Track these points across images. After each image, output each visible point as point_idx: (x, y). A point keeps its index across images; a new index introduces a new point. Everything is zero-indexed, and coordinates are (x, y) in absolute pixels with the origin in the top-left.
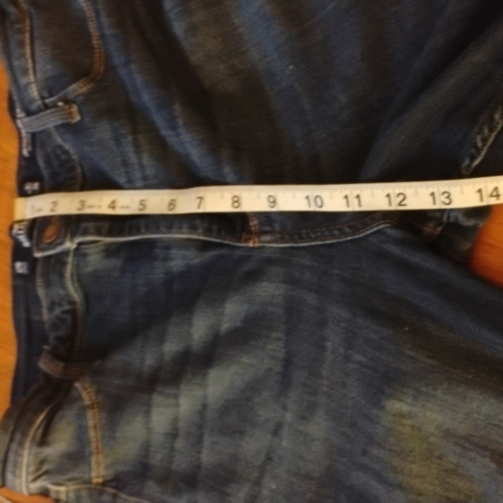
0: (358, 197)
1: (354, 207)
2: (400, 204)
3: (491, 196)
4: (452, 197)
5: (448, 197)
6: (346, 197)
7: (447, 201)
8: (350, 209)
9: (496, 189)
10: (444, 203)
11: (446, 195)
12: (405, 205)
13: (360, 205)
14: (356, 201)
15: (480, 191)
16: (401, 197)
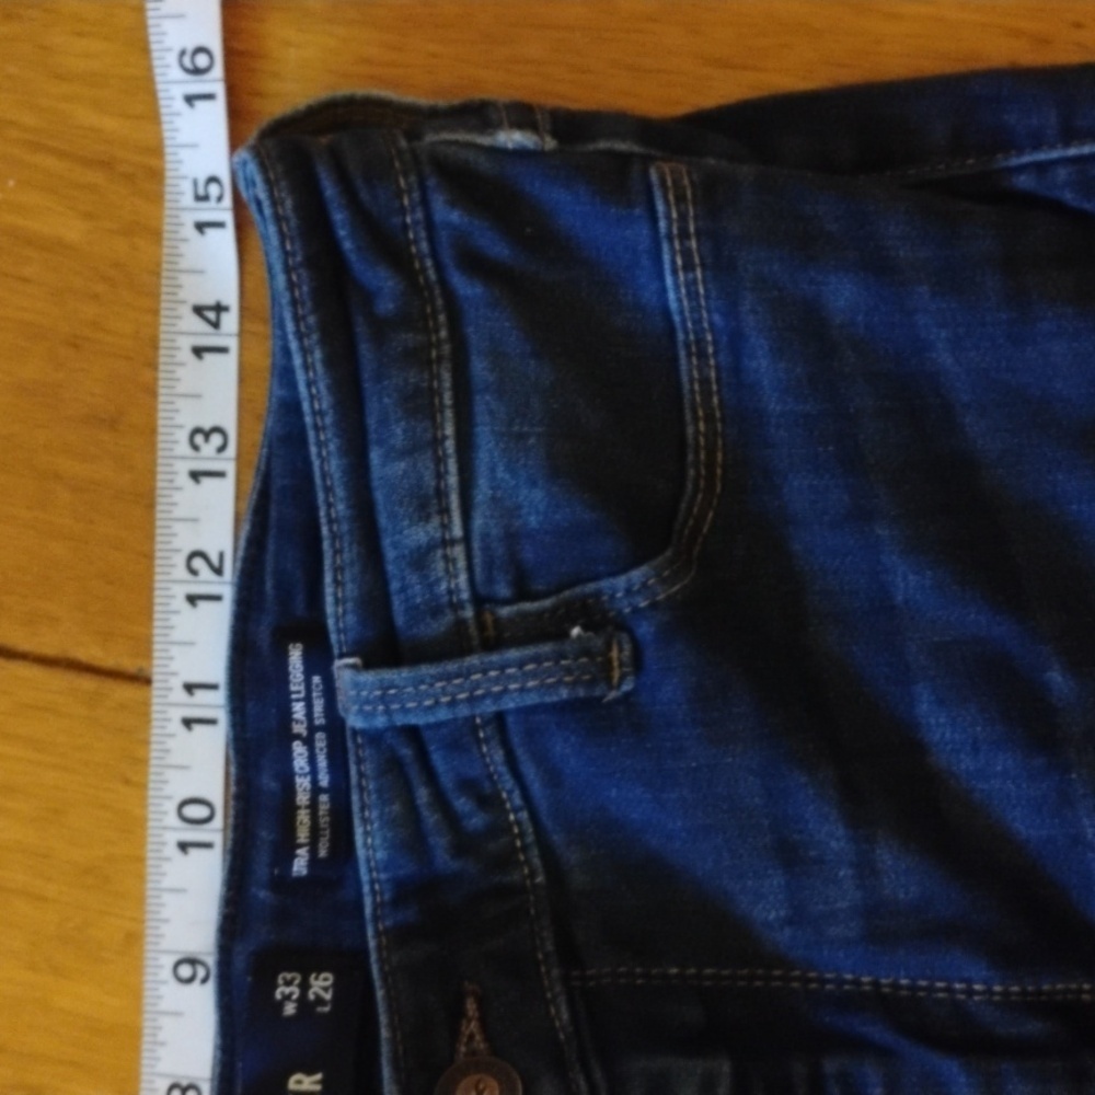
0: (190, 688)
1: (215, 703)
2: (218, 571)
3: (216, 325)
4: (207, 426)
5: (207, 435)
6: (188, 723)
7: (216, 440)
8: (222, 716)
9: (199, 310)
10: (222, 449)
11: (199, 439)
12: (221, 556)
13: (214, 687)
14: (200, 695)
15: (198, 351)
16: (198, 563)
